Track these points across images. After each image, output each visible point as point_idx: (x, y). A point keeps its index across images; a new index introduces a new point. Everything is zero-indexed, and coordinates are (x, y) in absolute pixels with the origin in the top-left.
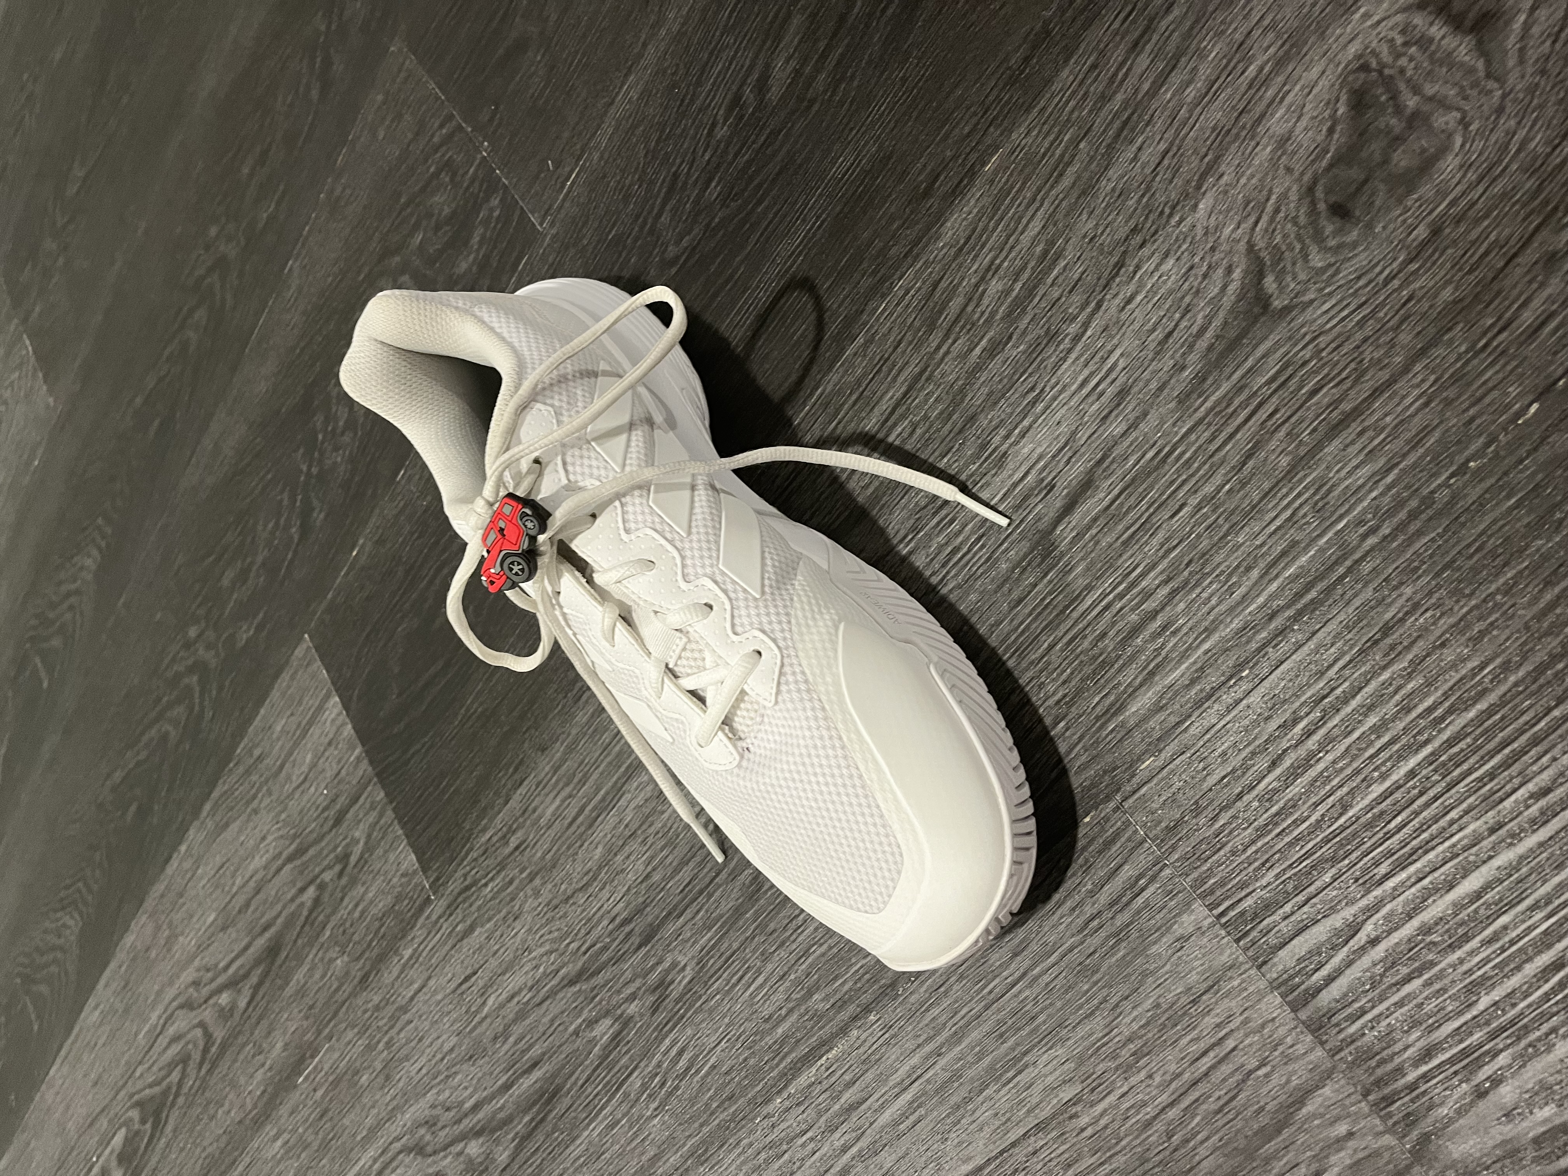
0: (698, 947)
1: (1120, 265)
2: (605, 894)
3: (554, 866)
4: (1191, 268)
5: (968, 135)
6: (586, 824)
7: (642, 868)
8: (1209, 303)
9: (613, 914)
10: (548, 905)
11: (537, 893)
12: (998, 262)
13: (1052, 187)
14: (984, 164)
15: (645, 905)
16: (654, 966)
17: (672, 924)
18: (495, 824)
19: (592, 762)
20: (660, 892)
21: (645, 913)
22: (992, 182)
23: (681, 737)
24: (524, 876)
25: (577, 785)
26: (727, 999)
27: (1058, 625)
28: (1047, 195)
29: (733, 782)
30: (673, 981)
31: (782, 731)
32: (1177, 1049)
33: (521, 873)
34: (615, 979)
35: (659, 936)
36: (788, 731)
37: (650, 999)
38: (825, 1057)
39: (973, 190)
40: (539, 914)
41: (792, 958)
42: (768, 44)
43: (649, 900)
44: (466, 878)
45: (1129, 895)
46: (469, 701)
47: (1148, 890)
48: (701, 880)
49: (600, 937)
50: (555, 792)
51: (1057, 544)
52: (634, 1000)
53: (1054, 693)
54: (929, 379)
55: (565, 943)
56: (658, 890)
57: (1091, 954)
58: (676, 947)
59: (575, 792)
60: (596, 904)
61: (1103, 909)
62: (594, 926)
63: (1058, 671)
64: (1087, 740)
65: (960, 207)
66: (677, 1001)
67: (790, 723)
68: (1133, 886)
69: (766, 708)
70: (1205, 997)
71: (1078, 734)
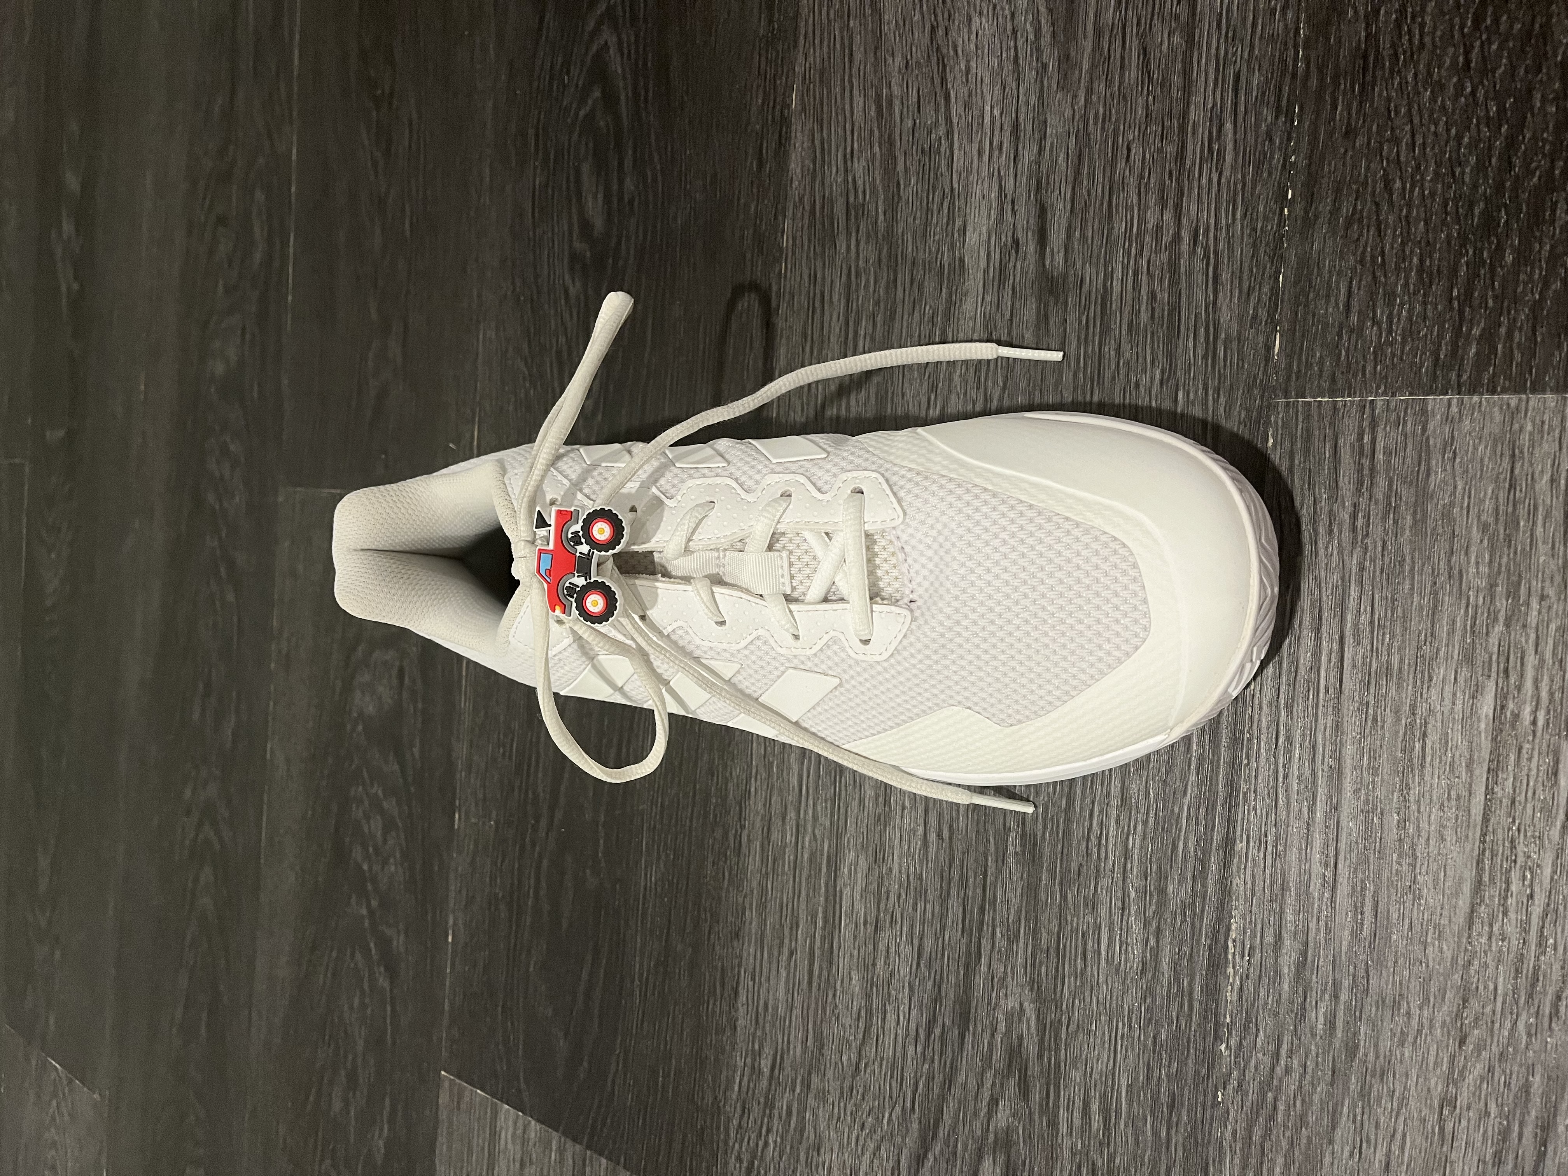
0: (1020, 970)
1: (941, 60)
2: (891, 1017)
3: (822, 1046)
4: (995, 7)
5: (763, 103)
6: (825, 965)
7: (908, 949)
8: (1027, 12)
9: (913, 1033)
10: (842, 1095)
11: (822, 1096)
12: (849, 149)
13: (850, 68)
14: (789, 107)
15: (937, 986)
16: (990, 1044)
17: (977, 977)
18: (735, 1066)
19: (791, 894)
20: (943, 955)
21: (943, 994)
22: (804, 110)
23: (843, 660)
24: (798, 1090)
25: (791, 935)
26: (1087, 993)
27: (1109, 327)
28: (851, 75)
29: (918, 639)
30: (1021, 1038)
31: (929, 541)
32: (1540, 544)
33: (794, 1091)
34: (962, 1103)
35: (974, 1004)
36: (934, 533)
37: (1012, 1084)
38: (1230, 944)
39: (793, 127)
40: (839, 1118)
41: (1118, 876)
42: (574, 200)
43: (938, 977)
44: (741, 1162)
45: (1366, 462)
46: (637, 965)
47: (1378, 440)
48: (974, 898)
49: (916, 1073)
50: (775, 965)
51: (1055, 274)
52: (997, 1105)
53: (1152, 380)
54: (858, 275)
55: (885, 1121)
56: (939, 956)
57: (1383, 550)
58: (998, 996)
59: (793, 944)
60: (889, 1041)
61: (1355, 500)
62: (902, 1068)
63: (1140, 359)
64: (1212, 383)
65: (792, 146)
66: (1040, 1056)
67: (930, 521)
68: (1361, 453)
69: (899, 533)
70: (1517, 471)
71: (1201, 386)
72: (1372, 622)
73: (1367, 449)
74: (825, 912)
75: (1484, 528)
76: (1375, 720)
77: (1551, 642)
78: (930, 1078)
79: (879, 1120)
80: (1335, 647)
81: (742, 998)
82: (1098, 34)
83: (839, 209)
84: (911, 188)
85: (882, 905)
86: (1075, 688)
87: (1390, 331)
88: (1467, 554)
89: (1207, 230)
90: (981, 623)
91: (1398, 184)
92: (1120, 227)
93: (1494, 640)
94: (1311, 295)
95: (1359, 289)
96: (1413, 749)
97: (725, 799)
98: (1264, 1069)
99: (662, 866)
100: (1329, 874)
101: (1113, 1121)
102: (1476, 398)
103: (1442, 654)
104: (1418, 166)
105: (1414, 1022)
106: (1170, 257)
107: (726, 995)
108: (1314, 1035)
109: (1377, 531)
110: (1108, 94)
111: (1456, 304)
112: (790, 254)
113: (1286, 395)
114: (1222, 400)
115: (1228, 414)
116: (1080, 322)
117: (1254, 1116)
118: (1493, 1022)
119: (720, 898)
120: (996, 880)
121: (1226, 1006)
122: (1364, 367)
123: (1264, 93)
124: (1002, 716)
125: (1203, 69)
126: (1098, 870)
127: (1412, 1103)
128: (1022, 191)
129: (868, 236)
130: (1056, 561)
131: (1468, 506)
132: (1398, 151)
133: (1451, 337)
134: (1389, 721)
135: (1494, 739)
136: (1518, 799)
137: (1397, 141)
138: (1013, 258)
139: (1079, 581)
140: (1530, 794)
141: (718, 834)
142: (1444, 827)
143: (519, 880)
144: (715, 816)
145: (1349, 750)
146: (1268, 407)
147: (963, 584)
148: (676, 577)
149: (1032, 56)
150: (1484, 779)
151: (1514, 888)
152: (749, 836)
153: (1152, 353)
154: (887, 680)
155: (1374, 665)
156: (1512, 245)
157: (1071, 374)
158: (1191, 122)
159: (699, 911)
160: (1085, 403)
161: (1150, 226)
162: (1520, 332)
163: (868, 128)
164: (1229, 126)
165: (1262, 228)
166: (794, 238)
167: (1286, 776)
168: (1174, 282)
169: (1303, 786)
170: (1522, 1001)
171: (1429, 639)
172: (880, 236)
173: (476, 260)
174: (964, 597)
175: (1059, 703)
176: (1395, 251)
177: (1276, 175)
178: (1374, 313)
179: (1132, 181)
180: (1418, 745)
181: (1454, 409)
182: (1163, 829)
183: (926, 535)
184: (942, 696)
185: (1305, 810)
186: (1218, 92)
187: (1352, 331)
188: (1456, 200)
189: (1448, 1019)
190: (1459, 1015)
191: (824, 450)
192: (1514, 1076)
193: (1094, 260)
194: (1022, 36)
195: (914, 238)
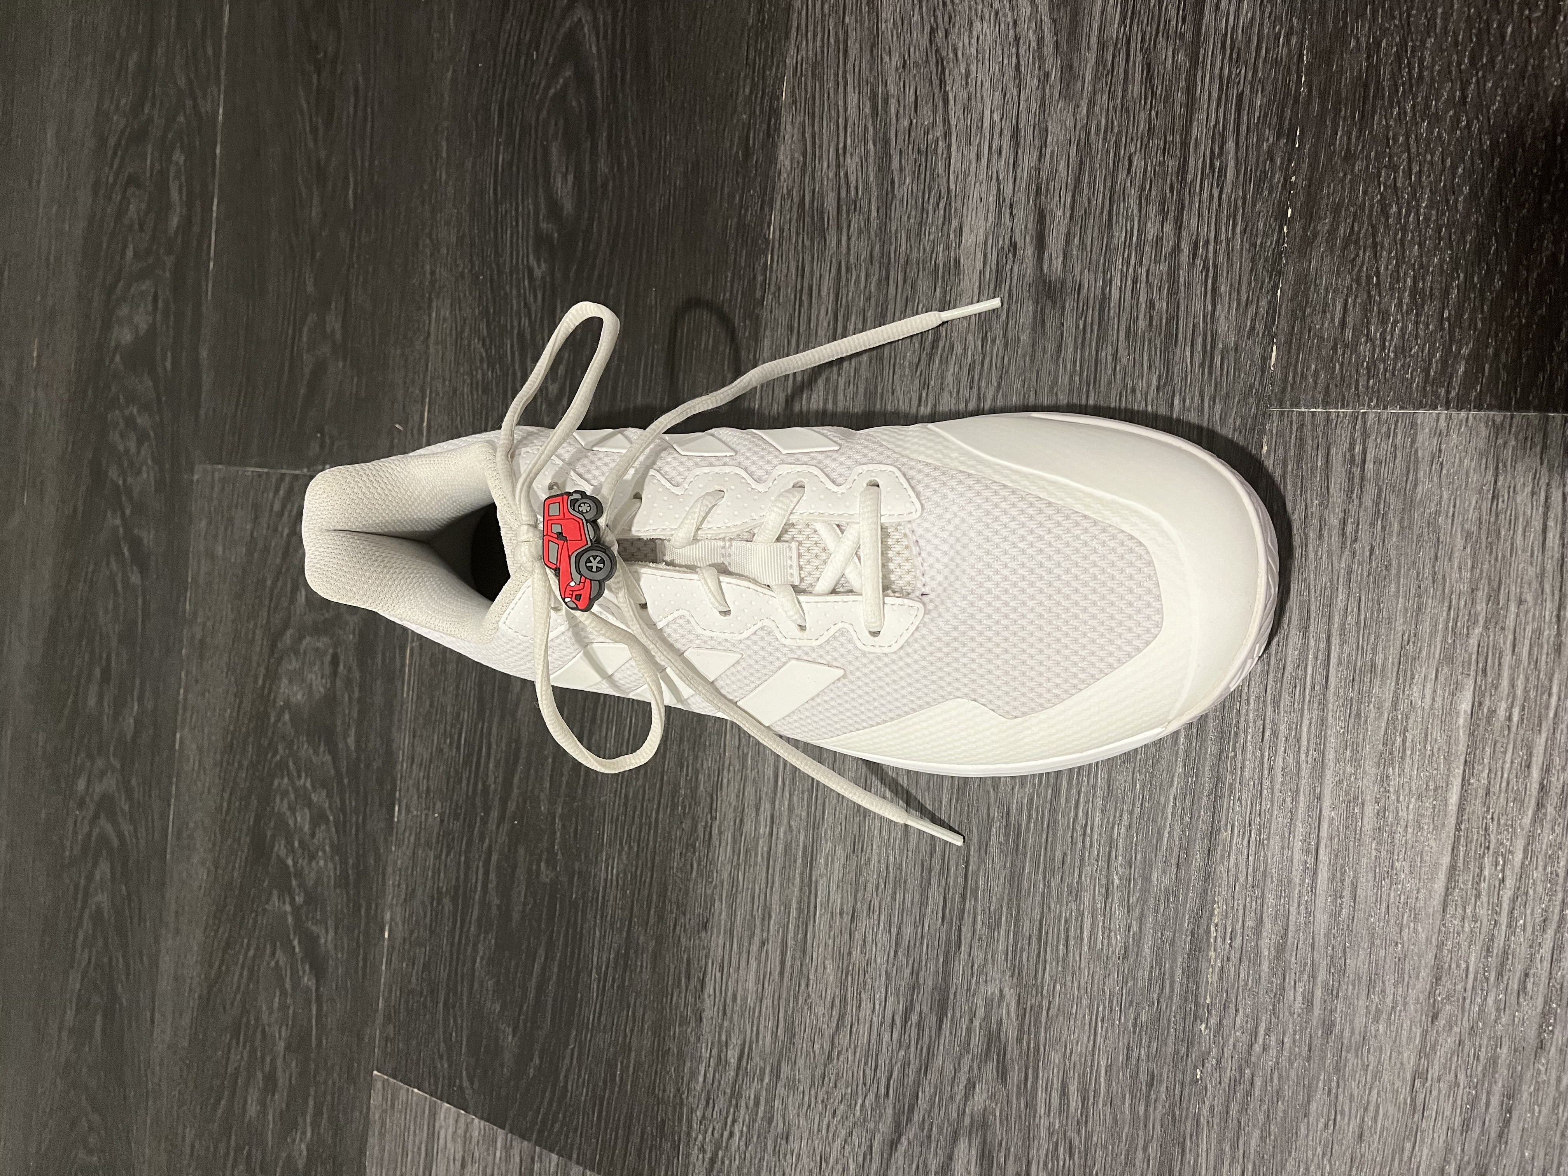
0: (1000, 957)
1: (940, 61)
2: (866, 1005)
3: (793, 1036)
4: (997, 13)
5: (751, 92)
6: (798, 955)
7: (886, 937)
8: (1030, 21)
9: (888, 1020)
10: (813, 1084)
11: (791, 1085)
12: (841, 145)
13: (845, 64)
14: (778, 98)
15: (915, 973)
16: (969, 1029)
17: (957, 963)
18: (700, 1057)
19: (763, 885)
20: (922, 943)
21: (922, 982)
22: (794, 102)
23: (849, 652)
24: (766, 1080)
25: (763, 925)
26: (1069, 978)
27: (1106, 332)
28: (845, 72)
29: (931, 632)
30: (1000, 1023)
31: (945, 535)
32: (1520, 552)
33: (762, 1080)
34: (938, 1089)
35: (952, 991)
36: (950, 528)
37: (990, 1068)
38: (1212, 928)
39: (783, 120)
40: (809, 1106)
41: (1102, 863)
42: (541, 181)
43: (916, 965)
44: (704, 1152)
45: (1357, 471)
46: (595, 959)
47: (1369, 451)
48: (955, 887)
49: (891, 1060)
50: (745, 956)
51: (1053, 279)
52: (974, 1087)
53: (1149, 386)
54: (848, 270)
55: (858, 1108)
56: (918, 944)
57: (1371, 555)
58: (978, 982)
59: (765, 935)
60: (864, 1029)
61: (1345, 507)
62: (877, 1055)
63: (1137, 365)
64: (1209, 391)
65: (781, 139)
66: (1019, 1040)
67: (948, 516)
68: (1352, 461)
69: (914, 526)
70: (1499, 484)
71: (1197, 394)
72: (1358, 623)
73: (1358, 459)
74: (799, 902)
75: (1468, 535)
76: (1358, 715)
77: (1527, 643)
78: (905, 1065)
79: (851, 1107)
80: (1322, 646)
81: (709, 989)
82: (1102, 46)
83: (830, 203)
84: (905, 187)
85: (860, 895)
86: (1083, 681)
87: (1383, 348)
88: (1450, 559)
89: (1207, 242)
90: (996, 617)
91: (1394, 209)
92: (1119, 236)
93: (1473, 642)
94: (1308, 310)
95: (1354, 306)
96: (1394, 743)
97: (694, 790)
98: (1242, 1047)
99: (624, 857)
100: (1311, 860)
101: (1091, 1100)
102: (1463, 414)
103: (1424, 654)
104: (1414, 192)
105: (1389, 1000)
106: (1170, 268)
107: (692, 986)
108: (1292, 1014)
109: (1364, 536)
110: (1111, 106)
111: (1446, 325)
112: (777, 245)
113: (1281, 404)
114: (1218, 407)
115: (1223, 420)
116: (1077, 327)
117: (1232, 1092)
118: (1464, 999)
119: (687, 890)
120: (978, 869)
121: (1206, 987)
122: (1357, 381)
123: (1266, 116)
124: (1007, 708)
125: (1206, 87)
126: (1082, 859)
127: (1386, 1077)
128: (1021, 197)
129: (860, 232)
130: (1073, 557)
131: (1453, 515)
132: (1395, 178)
133: (1441, 356)
134: (1372, 715)
135: (1471, 734)
136: (1492, 790)
137: (1395, 169)
138: (1010, 262)
139: (1095, 578)
140: (1504, 785)
141: (687, 825)
142: (1423, 816)
143: (466, 874)
144: (684, 808)
145: (1332, 742)
146: (1264, 414)
147: (979, 578)
148: (681, 566)
149: (1034, 64)
150: (1461, 771)
151: (1486, 873)
152: (720, 827)
153: (1149, 359)
154: (894, 671)
155: (1359, 663)
156: (1501, 272)
157: (1067, 377)
158: (1193, 137)
159: (664, 902)
160: (1081, 406)
161: (1150, 238)
162: (1507, 354)
163: (862, 126)
164: (1231, 144)
165: (1261, 243)
166: (782, 230)
167: (1271, 768)
168: (1173, 292)
169: (1287, 778)
170: (1492, 979)
171: (1412, 639)
172: (872, 233)
173: (430, 235)
174: (980, 591)
175: (1064, 696)
176: (1389, 272)
177: (1276, 195)
178: (1369, 330)
179: (1133, 193)
180: (1399, 740)
181: (1443, 424)
182: (1149, 819)
183: (943, 529)
184: (949, 689)
185: (1289, 799)
186: (1222, 110)
187: (1346, 346)
188: (1448, 227)
189: (1421, 997)
190: (1431, 994)
191: (835, 442)
192: (1483, 1049)
193: (1093, 267)
194: (1024, 43)
195: (908, 238)
